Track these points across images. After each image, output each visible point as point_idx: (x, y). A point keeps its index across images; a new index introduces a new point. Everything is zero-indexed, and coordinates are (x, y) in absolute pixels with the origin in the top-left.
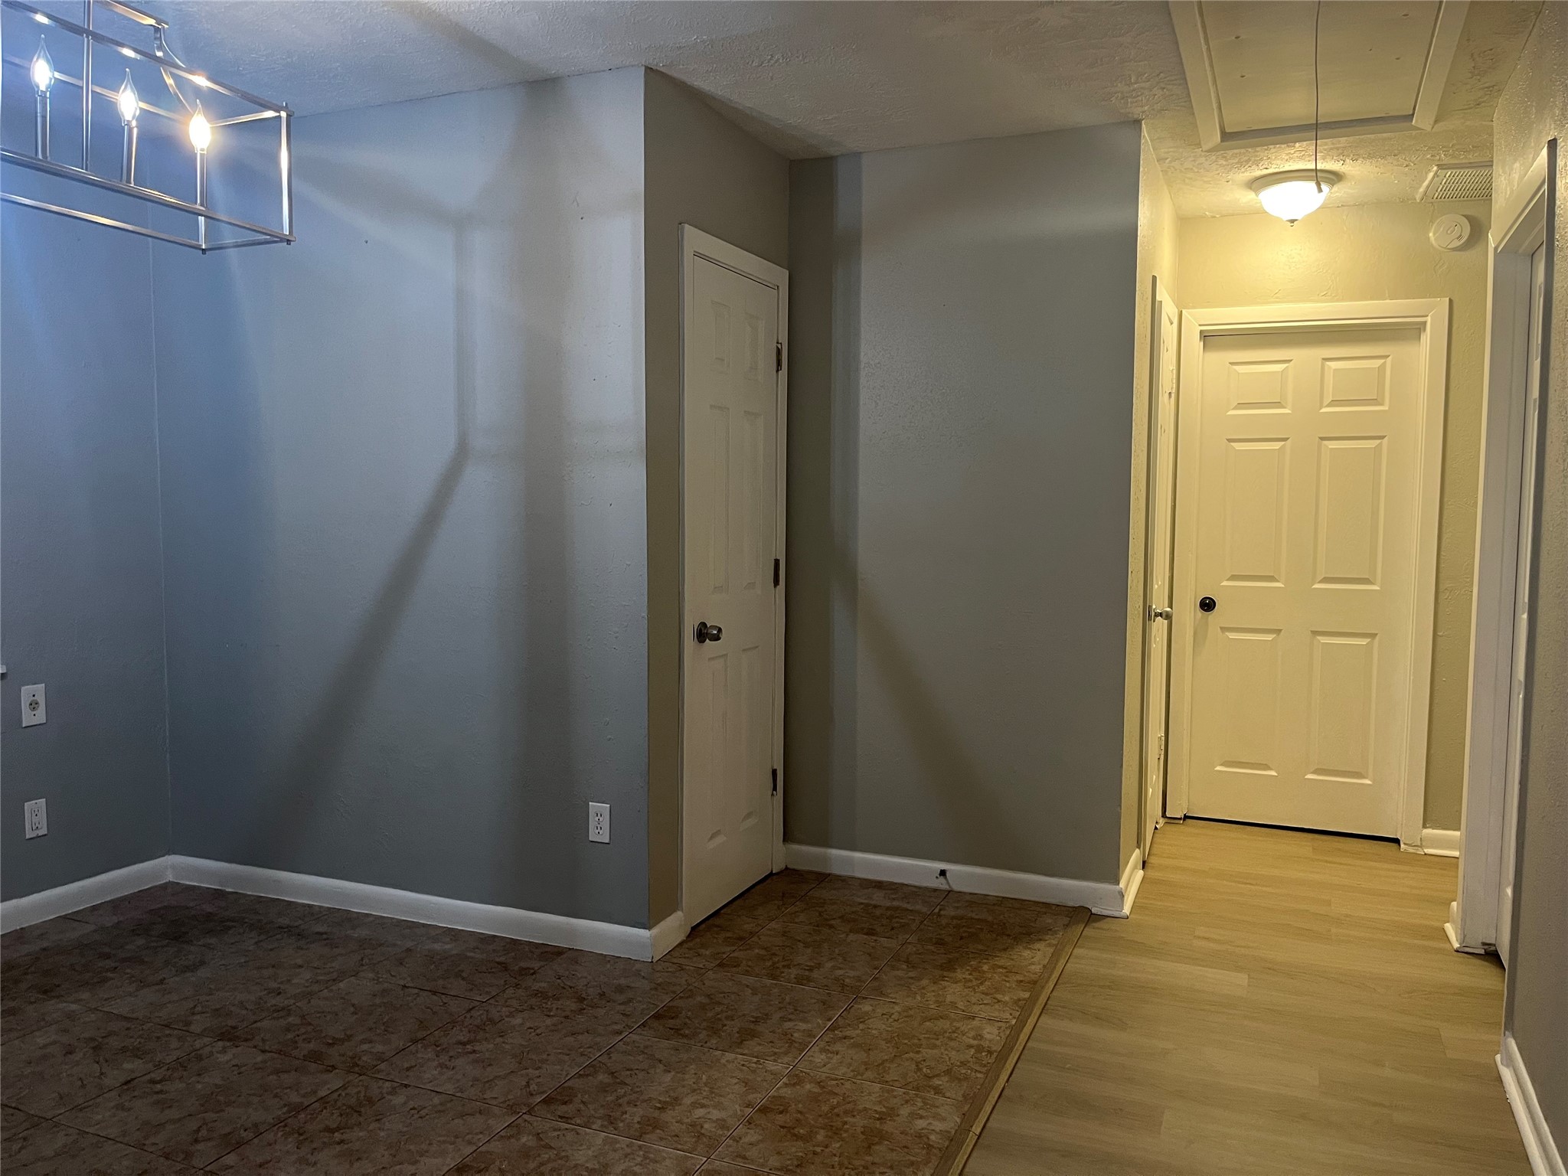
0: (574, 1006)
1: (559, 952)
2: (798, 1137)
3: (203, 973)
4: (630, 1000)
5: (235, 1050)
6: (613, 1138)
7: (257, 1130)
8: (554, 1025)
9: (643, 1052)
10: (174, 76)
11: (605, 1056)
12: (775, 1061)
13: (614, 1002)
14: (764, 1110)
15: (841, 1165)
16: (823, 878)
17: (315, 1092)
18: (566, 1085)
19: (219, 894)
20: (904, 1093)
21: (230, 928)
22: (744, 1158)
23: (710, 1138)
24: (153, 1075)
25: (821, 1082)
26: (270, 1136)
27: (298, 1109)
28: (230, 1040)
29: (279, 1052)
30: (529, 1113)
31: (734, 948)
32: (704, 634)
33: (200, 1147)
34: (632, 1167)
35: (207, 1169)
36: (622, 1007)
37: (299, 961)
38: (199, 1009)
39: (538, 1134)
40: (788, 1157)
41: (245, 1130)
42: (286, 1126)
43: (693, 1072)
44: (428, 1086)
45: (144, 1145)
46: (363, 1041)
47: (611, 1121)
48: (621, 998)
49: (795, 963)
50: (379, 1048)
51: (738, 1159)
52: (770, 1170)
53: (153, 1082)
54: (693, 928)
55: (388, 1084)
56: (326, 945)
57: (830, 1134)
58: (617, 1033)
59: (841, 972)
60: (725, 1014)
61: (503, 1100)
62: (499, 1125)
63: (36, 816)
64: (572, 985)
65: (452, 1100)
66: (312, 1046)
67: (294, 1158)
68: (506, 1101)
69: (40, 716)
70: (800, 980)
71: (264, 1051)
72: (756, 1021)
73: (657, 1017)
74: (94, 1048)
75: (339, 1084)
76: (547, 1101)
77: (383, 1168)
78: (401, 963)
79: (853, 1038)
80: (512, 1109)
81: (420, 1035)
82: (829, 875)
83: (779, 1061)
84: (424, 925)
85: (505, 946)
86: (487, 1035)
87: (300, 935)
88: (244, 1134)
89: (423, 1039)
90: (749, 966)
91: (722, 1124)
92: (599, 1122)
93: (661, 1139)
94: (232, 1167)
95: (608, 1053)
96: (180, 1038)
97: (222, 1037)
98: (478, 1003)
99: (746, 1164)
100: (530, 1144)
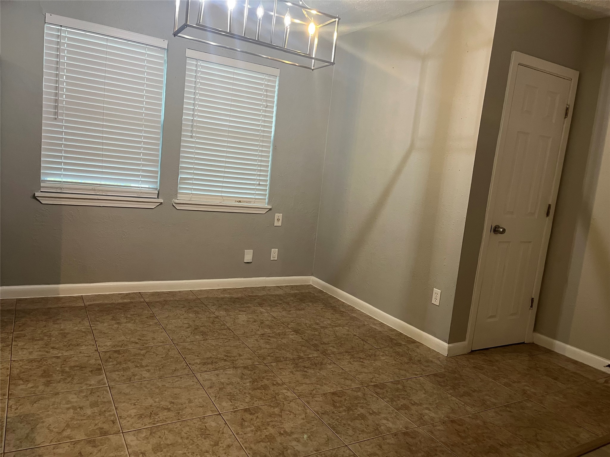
0: (406, 361)
1: (414, 342)
2: (460, 436)
3: (302, 312)
4: (429, 366)
5: (295, 336)
6: (389, 406)
7: (286, 359)
8: (395, 364)
9: (421, 385)
10: (306, 11)
11: (406, 380)
12: (472, 407)
13: (422, 364)
14: (453, 421)
15: (470, 453)
16: (549, 352)
17: (308, 355)
18: (385, 383)
19: (321, 292)
20: (521, 441)
21: (317, 302)
22: (432, 433)
23: (424, 421)
24: (270, 335)
25: (486, 422)
26: (288, 362)
27: (300, 358)
28: (296, 333)
29: (306, 340)
30: (367, 387)
31: (485, 363)
32: (496, 230)
33: (269, 358)
34: (388, 417)
35: (266, 364)
36: (424, 367)
37: (330, 317)
38: (294, 321)
39: (365, 394)
40: (450, 440)
41: (283, 358)
42: (294, 361)
43: (435, 398)
44: (341, 367)
45: (255, 352)
46: (331, 346)
47: (392, 400)
48: (426, 364)
49: (509, 378)
50: (335, 350)
51: (429, 432)
52: (440, 441)
53: (269, 336)
54: (472, 351)
55: (330, 361)
56: (341, 315)
57: (475, 441)
58: (416, 375)
59: (528, 388)
60: (462, 384)
61: (361, 379)
62: (354, 386)
63: (274, 254)
64: (411, 354)
65: (345, 373)
66: (316, 342)
67: (290, 370)
68: (361, 380)
69: (279, 224)
70: (506, 384)
71: (302, 339)
72: (474, 391)
73: (435, 375)
74: (261, 323)
75: (315, 355)
76: (375, 386)
77: (312, 383)
78: (359, 328)
79: (513, 413)
80: (362, 383)
81: (349, 351)
82: (553, 351)
83: (473, 408)
84: (374, 319)
85: (396, 334)
86: (370, 359)
87: (335, 310)
88: (282, 359)
89: (350, 352)
90: (487, 372)
91: (432, 419)
92: (388, 399)
93: (406, 413)
94: (273, 366)
95: (408, 379)
96: (284, 327)
97: (295, 331)
98: (375, 348)
99: (432, 435)
100: (360, 396)
